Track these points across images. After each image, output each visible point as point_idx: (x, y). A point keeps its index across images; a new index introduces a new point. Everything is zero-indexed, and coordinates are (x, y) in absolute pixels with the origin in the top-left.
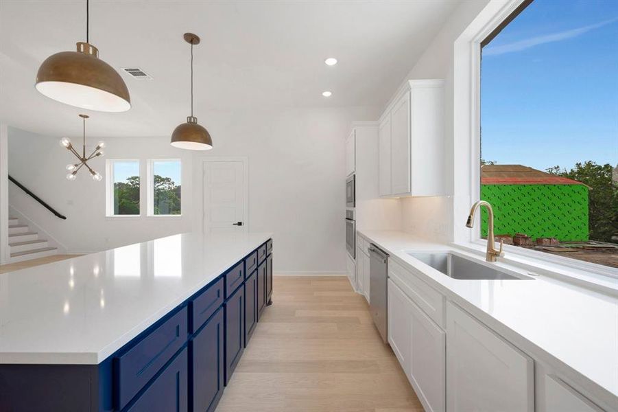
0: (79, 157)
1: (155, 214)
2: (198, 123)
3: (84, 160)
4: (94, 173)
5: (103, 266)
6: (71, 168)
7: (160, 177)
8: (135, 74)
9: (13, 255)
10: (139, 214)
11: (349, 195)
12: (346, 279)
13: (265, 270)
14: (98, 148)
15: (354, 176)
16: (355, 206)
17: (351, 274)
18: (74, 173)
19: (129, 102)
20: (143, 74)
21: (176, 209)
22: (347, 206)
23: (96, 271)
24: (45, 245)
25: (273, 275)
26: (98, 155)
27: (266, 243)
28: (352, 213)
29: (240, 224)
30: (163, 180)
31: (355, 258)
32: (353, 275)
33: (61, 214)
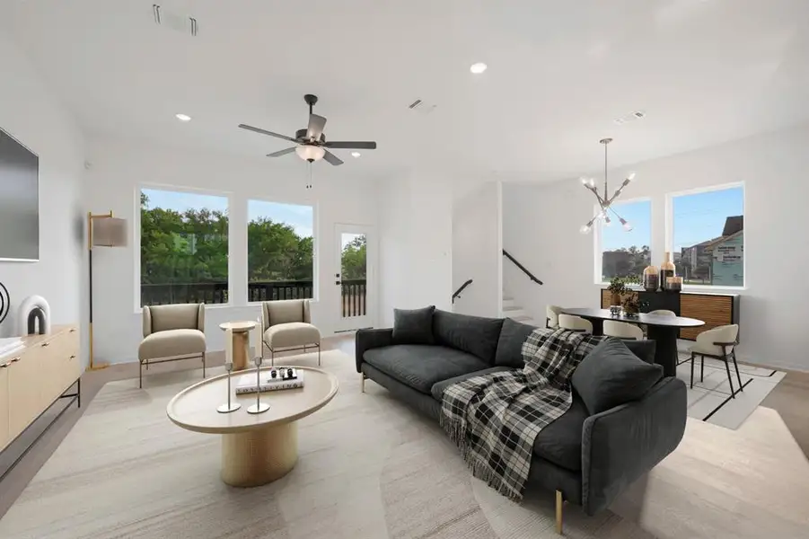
3: (605, 203)
24: (521, 312)
33: (538, 278)
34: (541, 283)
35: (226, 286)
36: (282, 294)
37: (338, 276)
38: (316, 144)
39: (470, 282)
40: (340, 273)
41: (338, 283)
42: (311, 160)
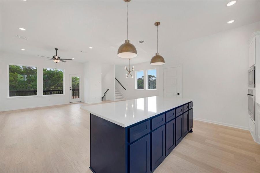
0: (128, 71)
1: (148, 89)
2: (159, 55)
3: (129, 72)
4: (132, 76)
5: (134, 105)
6: (127, 75)
7: (151, 76)
8: (141, 43)
9: (116, 99)
10: (143, 89)
11: (251, 80)
12: (248, 132)
13: (188, 116)
14: (133, 68)
15: (255, 67)
16: (255, 87)
17: (252, 130)
18: (127, 76)
19: (137, 54)
20: (143, 42)
21: (155, 87)
22: (249, 86)
23: (132, 106)
24: (122, 97)
25: (193, 119)
26: (133, 70)
27: (188, 103)
28: (252, 91)
29: (178, 94)
30: (152, 76)
31: (255, 120)
32: (253, 130)
33: (125, 88)
34: (126, 89)
35: (36, 91)
36: (55, 93)
37: (71, 88)
38: (57, 59)
39: (109, 89)
40: (71, 87)
41: (71, 90)
42: (57, 63)
